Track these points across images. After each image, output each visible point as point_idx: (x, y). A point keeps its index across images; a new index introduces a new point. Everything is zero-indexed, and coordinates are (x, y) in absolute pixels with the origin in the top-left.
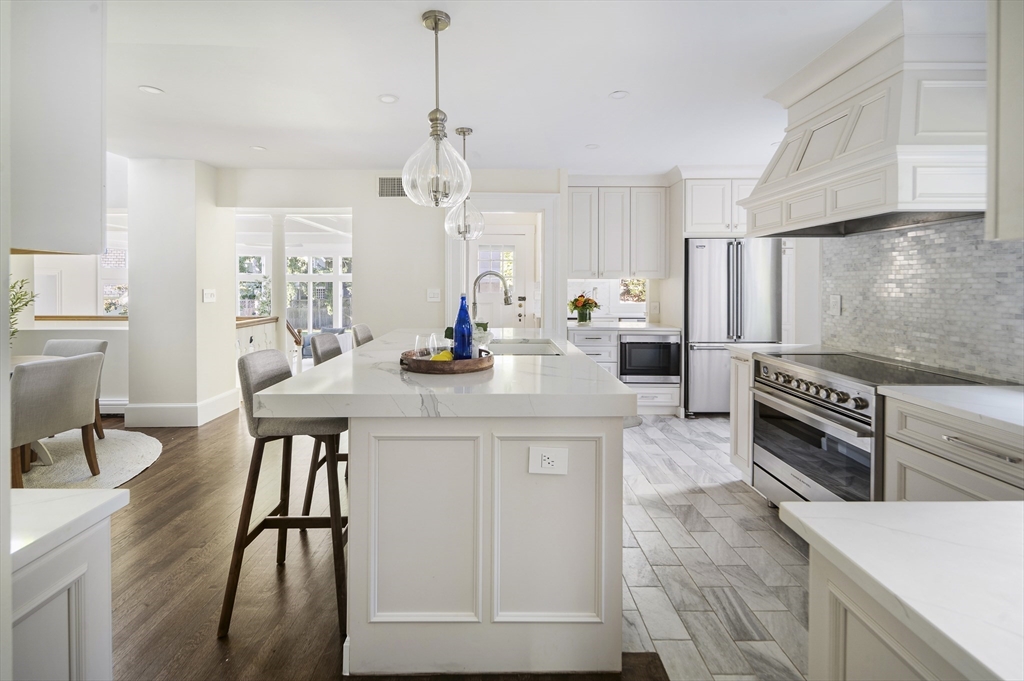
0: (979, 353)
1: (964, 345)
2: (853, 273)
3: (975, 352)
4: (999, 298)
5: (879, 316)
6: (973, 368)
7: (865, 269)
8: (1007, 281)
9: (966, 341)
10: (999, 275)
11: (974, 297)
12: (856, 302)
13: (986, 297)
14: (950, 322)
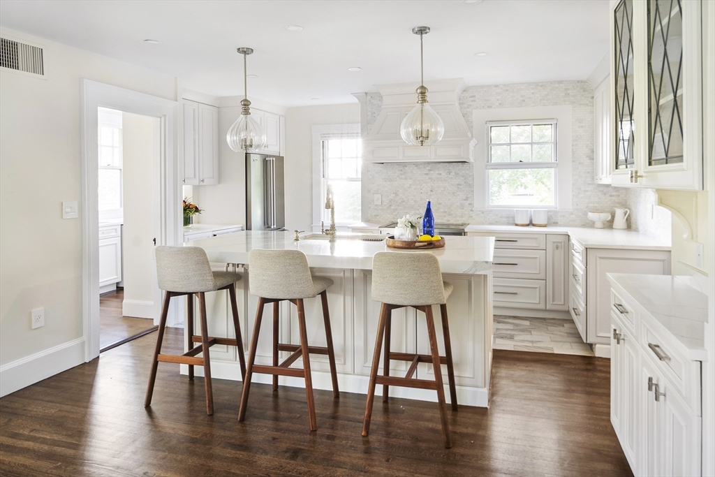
0: (451, 215)
1: (445, 212)
2: (389, 183)
3: (450, 214)
4: (458, 193)
5: (404, 203)
6: (449, 221)
7: (396, 181)
8: (461, 187)
9: (446, 210)
10: (458, 185)
11: (449, 193)
12: (391, 197)
13: (453, 193)
14: (440, 204)
